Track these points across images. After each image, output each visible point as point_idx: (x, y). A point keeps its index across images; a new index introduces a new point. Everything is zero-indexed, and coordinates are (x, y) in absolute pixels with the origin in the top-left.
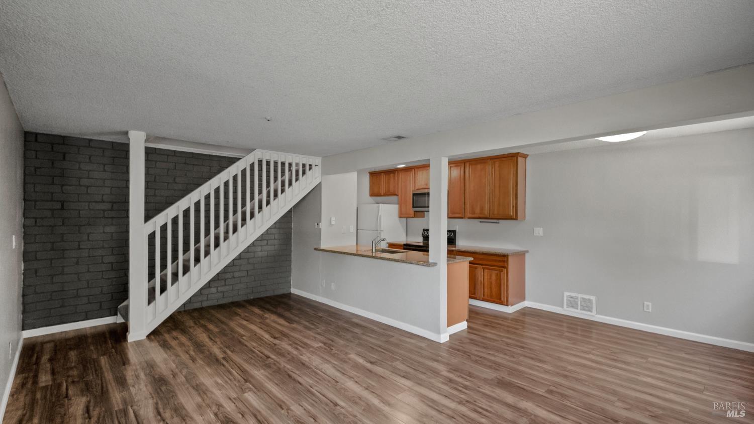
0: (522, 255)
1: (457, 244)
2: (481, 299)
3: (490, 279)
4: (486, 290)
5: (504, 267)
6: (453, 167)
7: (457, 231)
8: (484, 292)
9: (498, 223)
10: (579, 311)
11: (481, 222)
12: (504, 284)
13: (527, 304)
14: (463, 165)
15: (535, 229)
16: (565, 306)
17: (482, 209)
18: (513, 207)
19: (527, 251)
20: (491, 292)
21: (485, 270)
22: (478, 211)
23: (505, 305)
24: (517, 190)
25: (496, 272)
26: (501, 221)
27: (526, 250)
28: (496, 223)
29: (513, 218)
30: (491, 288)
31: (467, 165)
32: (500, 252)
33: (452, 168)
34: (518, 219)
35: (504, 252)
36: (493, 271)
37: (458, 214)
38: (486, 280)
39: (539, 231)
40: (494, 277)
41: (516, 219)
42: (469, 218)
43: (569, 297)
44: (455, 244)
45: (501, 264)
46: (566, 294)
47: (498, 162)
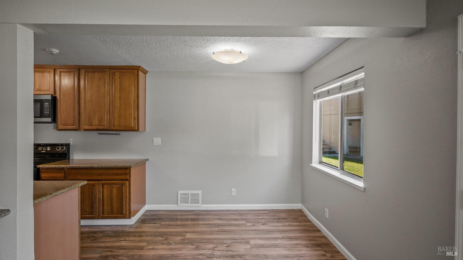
0: (142, 163)
1: (71, 158)
2: (100, 218)
3: (110, 194)
4: (106, 207)
5: (127, 180)
6: (63, 72)
7: (71, 144)
8: (103, 210)
9: (119, 134)
10: (190, 205)
11: (99, 134)
12: (126, 197)
13: (147, 207)
14: (77, 71)
15: (154, 139)
16: (179, 202)
17: (101, 120)
18: (135, 118)
19: (147, 160)
20: (112, 208)
21: (104, 186)
22: (96, 122)
23: (127, 218)
24: (138, 102)
25: (117, 186)
26: (122, 133)
27: (145, 158)
28: (117, 134)
29: (135, 129)
30: (111, 204)
31: (83, 72)
32: (122, 165)
33: (62, 74)
34: (140, 130)
35: (127, 165)
36: (114, 186)
37: (71, 126)
38: (105, 196)
39: (158, 141)
40: (115, 192)
41: (138, 130)
42: (85, 130)
43: (182, 194)
44: (69, 158)
45: (123, 177)
46: (180, 192)
47: (119, 73)
